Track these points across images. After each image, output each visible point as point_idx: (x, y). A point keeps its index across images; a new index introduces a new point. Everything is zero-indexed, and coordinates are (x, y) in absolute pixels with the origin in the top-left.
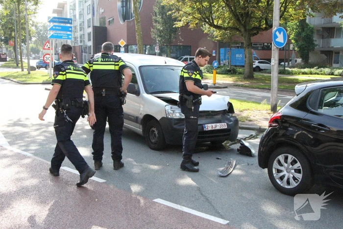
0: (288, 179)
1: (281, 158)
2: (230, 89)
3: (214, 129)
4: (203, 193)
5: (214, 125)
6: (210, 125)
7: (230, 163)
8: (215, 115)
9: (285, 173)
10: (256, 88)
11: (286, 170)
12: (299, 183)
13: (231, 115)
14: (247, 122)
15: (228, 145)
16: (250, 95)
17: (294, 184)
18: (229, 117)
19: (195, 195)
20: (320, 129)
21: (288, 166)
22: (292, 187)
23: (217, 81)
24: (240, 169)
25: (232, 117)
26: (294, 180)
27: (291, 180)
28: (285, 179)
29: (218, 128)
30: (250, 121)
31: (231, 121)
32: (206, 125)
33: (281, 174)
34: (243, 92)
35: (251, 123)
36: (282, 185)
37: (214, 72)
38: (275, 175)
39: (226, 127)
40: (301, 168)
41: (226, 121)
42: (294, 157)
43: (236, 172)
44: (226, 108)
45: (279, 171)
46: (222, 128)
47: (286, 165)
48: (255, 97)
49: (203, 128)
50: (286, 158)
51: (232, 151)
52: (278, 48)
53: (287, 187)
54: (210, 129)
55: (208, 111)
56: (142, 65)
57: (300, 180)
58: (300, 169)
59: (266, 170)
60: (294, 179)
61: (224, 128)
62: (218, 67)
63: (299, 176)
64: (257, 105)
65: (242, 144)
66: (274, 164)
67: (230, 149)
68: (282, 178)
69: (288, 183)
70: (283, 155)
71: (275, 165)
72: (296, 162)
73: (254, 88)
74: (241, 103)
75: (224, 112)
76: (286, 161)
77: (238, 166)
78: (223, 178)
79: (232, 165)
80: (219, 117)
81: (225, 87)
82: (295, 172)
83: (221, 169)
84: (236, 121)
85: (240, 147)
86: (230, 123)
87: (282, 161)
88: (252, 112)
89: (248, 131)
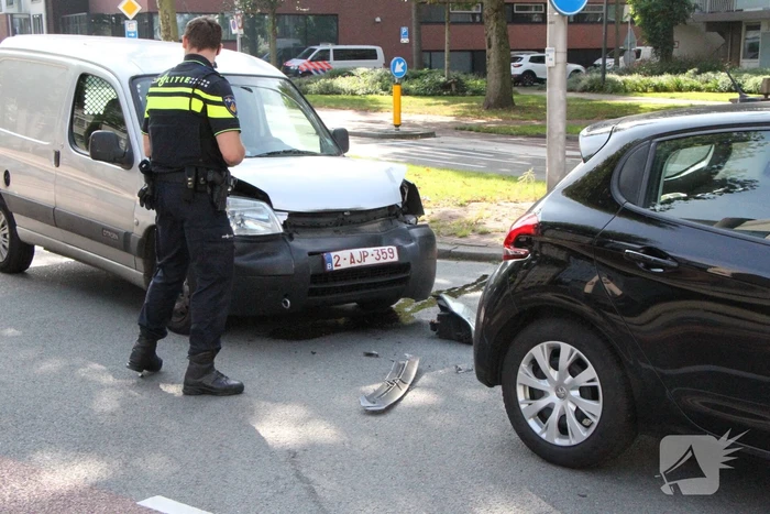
0: (563, 418)
1: (540, 352)
2: (442, 139)
3: (357, 264)
4: (304, 471)
5: (357, 252)
6: (345, 254)
7: (401, 370)
8: (362, 222)
9: (552, 398)
10: (517, 135)
11: (557, 390)
12: (593, 429)
13: (413, 220)
14: (474, 237)
15: (409, 309)
16: (497, 155)
17: (579, 434)
18: (405, 226)
19: (278, 478)
20: (649, 265)
21: (562, 378)
22: (574, 442)
23: (405, 118)
24: (428, 387)
25: (416, 226)
26: (580, 421)
27: (572, 421)
28: (554, 417)
29: (370, 261)
30: (484, 233)
31: (411, 239)
32: (333, 254)
33: (542, 403)
34: (478, 148)
35: (486, 240)
36: (544, 436)
37: (396, 89)
38: (523, 407)
39: (396, 259)
40: (598, 383)
41: (398, 241)
42: (577, 351)
43: (416, 397)
44: (397, 199)
45: (535, 394)
46: (382, 261)
47: (554, 374)
48: (511, 161)
49: (323, 263)
50: (555, 355)
51: (417, 326)
52: (564, 16)
53: (559, 441)
54: (345, 264)
55: (341, 212)
56: (141, 73)
57: (596, 421)
58: (596, 387)
59: (499, 389)
60: (580, 416)
61: (389, 260)
62: (406, 78)
63: (594, 408)
64: (512, 185)
65: (445, 308)
66: (520, 372)
67: (410, 321)
68: (543, 415)
69: (563, 429)
70: (545, 344)
71: (524, 375)
72: (583, 366)
73: (512, 135)
74: (468, 180)
75: (390, 213)
76: (554, 364)
77: (424, 379)
78: (372, 419)
79: (407, 375)
80: (374, 227)
81: (429, 133)
82: (582, 395)
83: (372, 388)
84: (429, 239)
85: (440, 317)
86: (407, 246)
87: (544, 363)
88: (494, 206)
89: (477, 263)
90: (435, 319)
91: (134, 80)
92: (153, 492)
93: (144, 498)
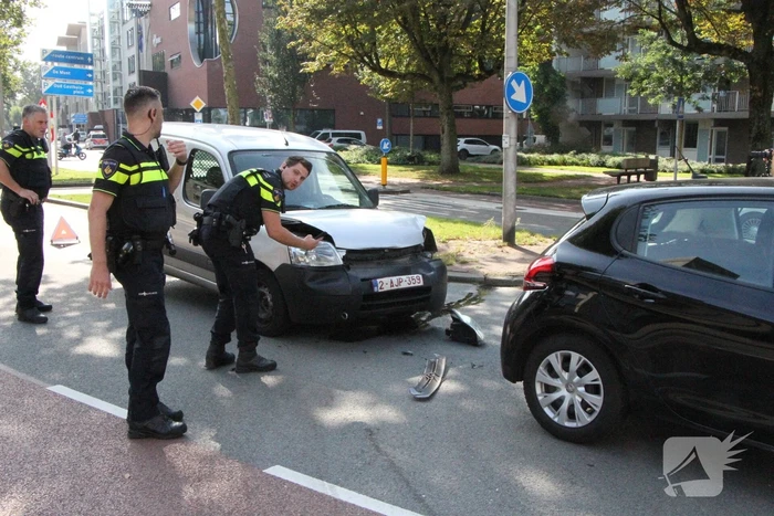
0: (571, 407)
1: (555, 359)
2: (415, 195)
3: (395, 288)
4: (381, 446)
5: (395, 279)
6: (386, 280)
7: (433, 366)
8: (397, 257)
9: (563, 392)
10: (465, 193)
11: (567, 386)
12: (595, 415)
13: (429, 255)
14: (456, 265)
15: (424, 319)
16: (455, 206)
17: (585, 419)
18: (426, 260)
19: (363, 451)
20: (643, 297)
21: (571, 377)
22: (580, 425)
23: (389, 179)
24: (456, 379)
25: (431, 260)
26: (585, 409)
27: (578, 409)
28: (565, 406)
29: (404, 285)
30: (464, 263)
31: (430, 269)
32: (378, 280)
33: (556, 396)
34: (441, 201)
35: (465, 267)
36: (556, 420)
37: (383, 160)
38: (540, 398)
39: (422, 284)
40: (600, 382)
41: (421, 270)
42: (584, 358)
43: (448, 387)
44: (420, 241)
45: (549, 389)
46: (412, 285)
47: (566, 375)
48: (464, 210)
49: (372, 286)
50: (566, 361)
51: (434, 331)
52: (515, 113)
53: (567, 424)
54: (387, 288)
55: (382, 249)
56: (236, 149)
57: (598, 410)
58: (598, 386)
59: (520, 384)
60: (585, 405)
61: (417, 285)
62: (390, 152)
63: (597, 401)
64: (479, 229)
65: (457, 320)
66: (538, 373)
67: (427, 328)
68: (556, 405)
69: (571, 415)
70: (559, 353)
71: (542, 375)
72: (589, 370)
73: (461, 193)
74: (442, 224)
75: (414, 251)
76: (566, 367)
77: (451, 372)
78: (419, 403)
79: (439, 370)
80: (404, 261)
81: (406, 190)
82: (587, 391)
83: (418, 379)
84: (442, 268)
85: (452, 325)
86: (429, 274)
87: (558, 367)
88: (466, 243)
89: (462, 285)
90: (449, 327)
91: (231, 154)
92: (273, 464)
93: (268, 467)
